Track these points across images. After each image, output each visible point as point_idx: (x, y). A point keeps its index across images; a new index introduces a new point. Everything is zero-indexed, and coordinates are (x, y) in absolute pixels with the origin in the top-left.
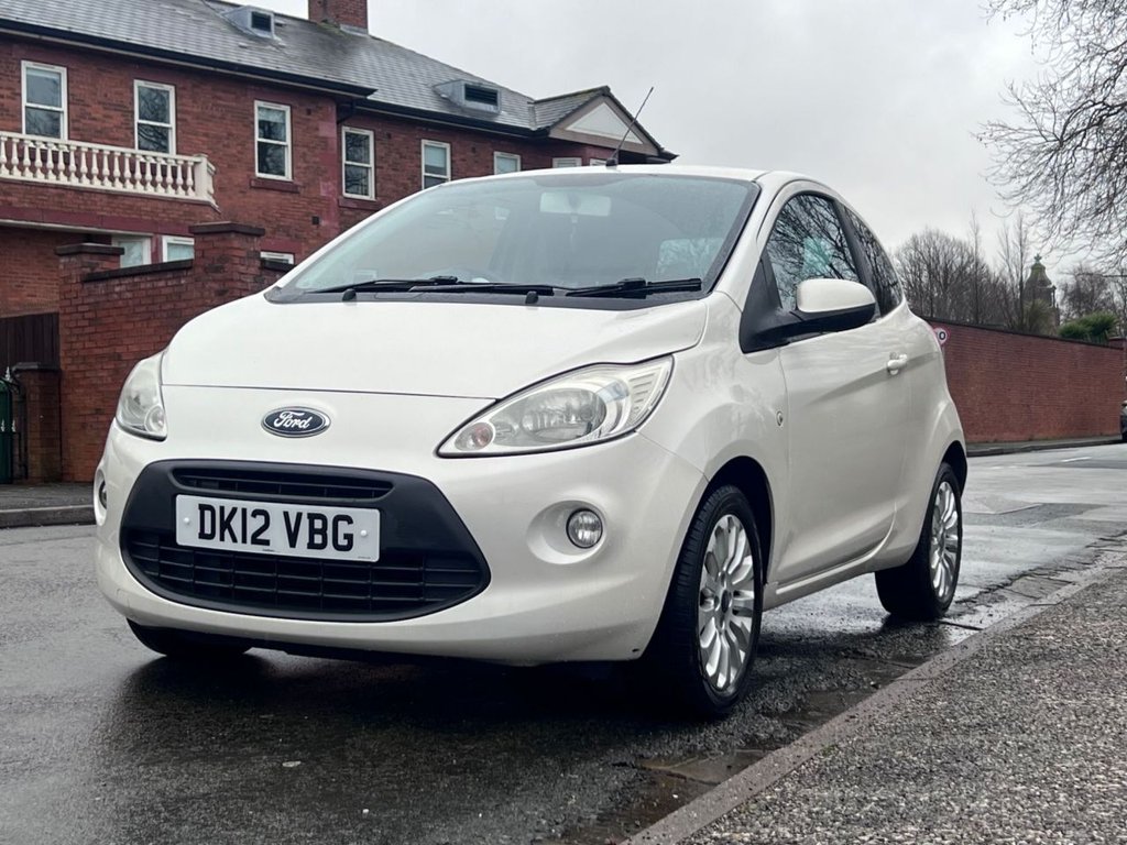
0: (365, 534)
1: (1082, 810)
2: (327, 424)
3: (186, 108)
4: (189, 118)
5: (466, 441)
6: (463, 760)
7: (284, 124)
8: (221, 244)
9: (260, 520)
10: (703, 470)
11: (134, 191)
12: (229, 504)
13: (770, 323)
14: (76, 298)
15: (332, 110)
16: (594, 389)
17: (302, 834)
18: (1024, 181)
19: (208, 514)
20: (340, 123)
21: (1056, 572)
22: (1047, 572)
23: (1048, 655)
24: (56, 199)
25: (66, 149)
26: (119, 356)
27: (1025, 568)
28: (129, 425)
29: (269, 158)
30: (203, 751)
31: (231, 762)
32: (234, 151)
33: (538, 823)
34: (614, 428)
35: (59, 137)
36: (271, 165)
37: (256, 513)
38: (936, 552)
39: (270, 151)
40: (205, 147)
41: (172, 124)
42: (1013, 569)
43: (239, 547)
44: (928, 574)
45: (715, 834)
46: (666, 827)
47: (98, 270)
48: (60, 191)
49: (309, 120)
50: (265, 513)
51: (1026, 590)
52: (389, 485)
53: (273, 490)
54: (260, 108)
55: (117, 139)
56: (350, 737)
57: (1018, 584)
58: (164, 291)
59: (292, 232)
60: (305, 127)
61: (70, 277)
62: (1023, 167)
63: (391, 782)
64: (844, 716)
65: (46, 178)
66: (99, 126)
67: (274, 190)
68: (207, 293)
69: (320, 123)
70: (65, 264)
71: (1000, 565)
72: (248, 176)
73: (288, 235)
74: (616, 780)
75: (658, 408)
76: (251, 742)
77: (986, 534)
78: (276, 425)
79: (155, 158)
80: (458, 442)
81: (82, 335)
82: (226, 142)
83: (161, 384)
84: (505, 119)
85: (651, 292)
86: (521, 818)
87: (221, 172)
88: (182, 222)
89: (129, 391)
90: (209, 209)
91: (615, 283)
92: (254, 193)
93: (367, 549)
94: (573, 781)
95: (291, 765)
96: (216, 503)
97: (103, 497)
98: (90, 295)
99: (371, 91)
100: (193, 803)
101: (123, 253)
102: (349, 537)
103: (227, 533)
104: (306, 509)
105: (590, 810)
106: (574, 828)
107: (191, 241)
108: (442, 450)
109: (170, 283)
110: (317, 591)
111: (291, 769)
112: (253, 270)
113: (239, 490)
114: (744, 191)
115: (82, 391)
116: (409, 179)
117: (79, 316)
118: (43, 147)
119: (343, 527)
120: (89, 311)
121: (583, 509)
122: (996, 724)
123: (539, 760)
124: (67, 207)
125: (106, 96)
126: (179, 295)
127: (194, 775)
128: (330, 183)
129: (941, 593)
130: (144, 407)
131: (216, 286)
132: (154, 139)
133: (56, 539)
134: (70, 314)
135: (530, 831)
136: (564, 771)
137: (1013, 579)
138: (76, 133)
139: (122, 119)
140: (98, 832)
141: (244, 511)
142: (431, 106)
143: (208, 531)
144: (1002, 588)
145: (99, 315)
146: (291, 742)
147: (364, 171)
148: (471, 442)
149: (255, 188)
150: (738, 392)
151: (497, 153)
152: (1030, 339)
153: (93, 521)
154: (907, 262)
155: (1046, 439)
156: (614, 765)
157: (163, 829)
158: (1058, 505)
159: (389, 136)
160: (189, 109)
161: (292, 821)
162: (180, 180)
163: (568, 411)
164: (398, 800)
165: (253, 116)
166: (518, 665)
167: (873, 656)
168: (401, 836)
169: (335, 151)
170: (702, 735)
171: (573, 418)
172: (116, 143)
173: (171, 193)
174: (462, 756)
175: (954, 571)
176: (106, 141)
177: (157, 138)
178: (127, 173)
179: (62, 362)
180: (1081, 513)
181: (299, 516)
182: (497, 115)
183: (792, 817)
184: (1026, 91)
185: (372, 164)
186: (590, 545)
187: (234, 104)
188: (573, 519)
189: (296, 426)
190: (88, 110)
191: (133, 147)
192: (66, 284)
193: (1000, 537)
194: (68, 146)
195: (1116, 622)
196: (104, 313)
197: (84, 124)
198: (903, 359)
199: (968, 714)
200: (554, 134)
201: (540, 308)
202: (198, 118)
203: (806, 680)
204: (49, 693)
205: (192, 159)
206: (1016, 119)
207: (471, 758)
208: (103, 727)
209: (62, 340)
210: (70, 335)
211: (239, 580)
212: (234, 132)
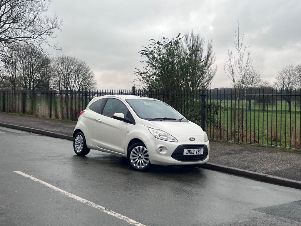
2: (195, 139)
12: (190, 149)
37: (193, 150)
43: (191, 154)
52: (204, 146)
78: (191, 140)
93: (202, 153)
96: (189, 149)
104: (198, 149)
119: (201, 151)
143: (188, 153)
189: (193, 140)
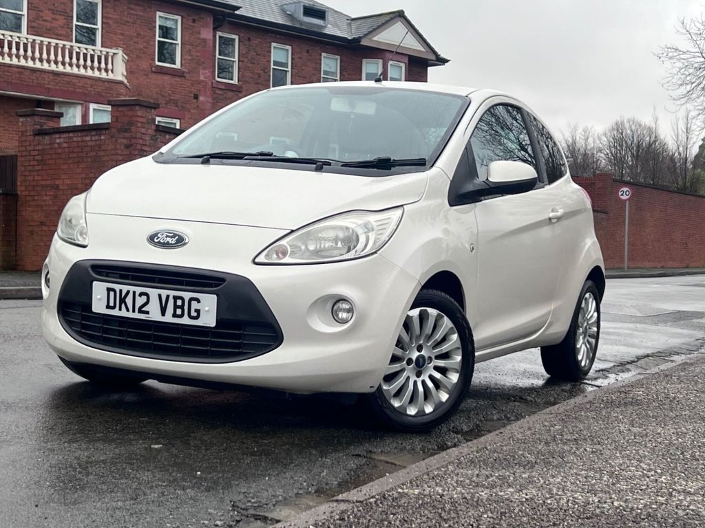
0: (207, 310)
1: (613, 484)
2: (187, 241)
3: (109, 15)
4: (111, 22)
5: (271, 255)
6: (261, 449)
7: (176, 29)
8: (130, 113)
9: (144, 299)
10: (418, 278)
11: (71, 72)
12: (125, 288)
13: (470, 187)
14: (30, 146)
15: (210, 20)
16: (352, 226)
17: (160, 483)
18: (688, 88)
19: (112, 294)
20: (215, 29)
21: (670, 355)
22: (664, 355)
23: (635, 403)
24: (18, 75)
25: (25, 41)
26: (58, 186)
27: (649, 352)
28: (65, 237)
29: (165, 52)
30: (103, 437)
31: (121, 443)
32: (141, 46)
33: (301, 484)
34: (363, 251)
35: (21, 32)
36: (167, 55)
37: (141, 294)
38: (581, 337)
39: (166, 46)
40: (122, 43)
41: (99, 26)
42: (641, 352)
43: (130, 315)
44: (574, 352)
45: (400, 490)
46: (372, 486)
47: (45, 127)
48: (20, 70)
49: (194, 26)
50: (147, 295)
51: (646, 366)
52: (223, 280)
53: (153, 280)
54: (160, 17)
55: (61, 35)
56: (194, 432)
57: (642, 362)
58: (89, 144)
59: (180, 104)
60: (191, 31)
61: (26, 131)
62: (688, 78)
63: (216, 458)
64: (497, 432)
65: (11, 60)
66: (48, 25)
67: (168, 74)
68: (118, 146)
69: (202, 29)
70: (22, 123)
71: (633, 349)
72: (150, 64)
73: (177, 106)
74: (352, 464)
75: (392, 238)
76: (133, 433)
77: (630, 329)
78: (156, 240)
79: (86, 49)
80: (267, 256)
81: (32, 171)
82: (136, 40)
83: (86, 212)
84: (330, 30)
85: (394, 166)
86: (292, 481)
87: (132, 61)
88: (104, 94)
89: (66, 215)
90: (122, 85)
91: (372, 159)
92: (154, 76)
93: (209, 319)
94: (326, 463)
95: (156, 446)
96: (117, 287)
97: (47, 281)
98: (39, 144)
99: (238, 8)
100: (96, 464)
101: (62, 116)
102: (198, 311)
103: (123, 306)
104: (172, 293)
105: (334, 479)
106: (323, 488)
107: (109, 108)
108: (257, 260)
109: (93, 138)
110: (177, 343)
111: (156, 449)
112: (151, 132)
113: (132, 280)
114: (460, 102)
115: (31, 209)
116: (262, 70)
117: (31, 158)
118: (10, 38)
119: (194, 305)
120: (38, 155)
121: (342, 299)
122: (586, 439)
123: (307, 450)
124: (24, 81)
125: (54, 5)
126: (100, 146)
127: (97, 449)
128: (207, 71)
129: (583, 364)
130: (75, 226)
131: (125, 141)
132: (86, 34)
133: (13, 308)
134: (25, 156)
135: (296, 488)
136: (321, 457)
137: (639, 358)
138: (32, 30)
139: (65, 21)
140: (40, 477)
141: (134, 293)
142: (279, 19)
143: (112, 304)
144: (631, 363)
145: (44, 158)
146: (157, 434)
147: (231, 63)
148: (275, 256)
149: (154, 72)
150: (446, 232)
151: (323, 54)
152: (689, 197)
153: (41, 297)
154: (611, 139)
155: (698, 267)
156: (353, 455)
157: (78, 478)
158: (688, 312)
159: (249, 39)
160: (111, 16)
161: (154, 476)
162: (103, 65)
163: (336, 240)
164: (219, 468)
165: (155, 22)
166: (299, 393)
167: (531, 401)
168: (218, 487)
169: (211, 49)
170: (411, 441)
171: (339, 243)
172: (60, 38)
173: (97, 74)
174: (261, 446)
175: (593, 350)
176: (54, 36)
177: (88, 33)
178: (67, 59)
179: (19, 188)
180: (702, 318)
181: (168, 297)
182: (324, 27)
183: (446, 483)
184: (693, 25)
185: (236, 59)
186: (346, 321)
187: (142, 14)
188: (335, 305)
189: (168, 242)
190: (41, 14)
191: (72, 41)
192: (23, 135)
193: (640, 331)
194: (27, 39)
195: (686, 386)
196: (49, 157)
197: (39, 24)
198: (560, 212)
199: (570, 433)
200: (364, 42)
201: (324, 174)
202: (117, 23)
203: (485, 413)
204: (10, 400)
205: (111, 51)
206: (685, 44)
207: (266, 447)
208: (43, 420)
209: (19, 174)
210: (25, 171)
211: (129, 335)
212: (142, 33)
